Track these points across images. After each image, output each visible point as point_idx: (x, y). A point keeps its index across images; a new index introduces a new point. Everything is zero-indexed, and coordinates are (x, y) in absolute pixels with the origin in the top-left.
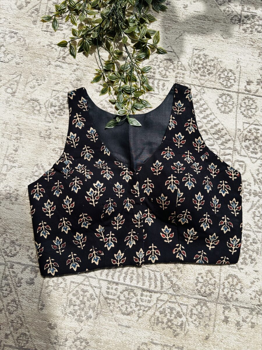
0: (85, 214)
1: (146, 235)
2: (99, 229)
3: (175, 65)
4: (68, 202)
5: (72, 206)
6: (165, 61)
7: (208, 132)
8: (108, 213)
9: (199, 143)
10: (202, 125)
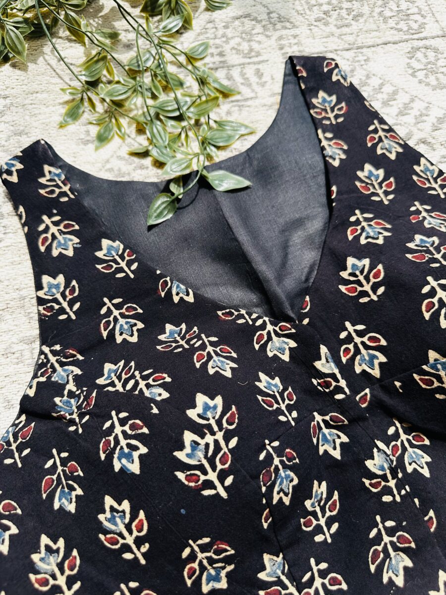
0: (200, 542)
1: (431, 513)
2: (268, 569)
3: (264, 23)
4: (118, 520)
5: (140, 530)
6: (237, 23)
7: (433, 141)
8: (281, 499)
9: (428, 173)
10: (407, 131)
